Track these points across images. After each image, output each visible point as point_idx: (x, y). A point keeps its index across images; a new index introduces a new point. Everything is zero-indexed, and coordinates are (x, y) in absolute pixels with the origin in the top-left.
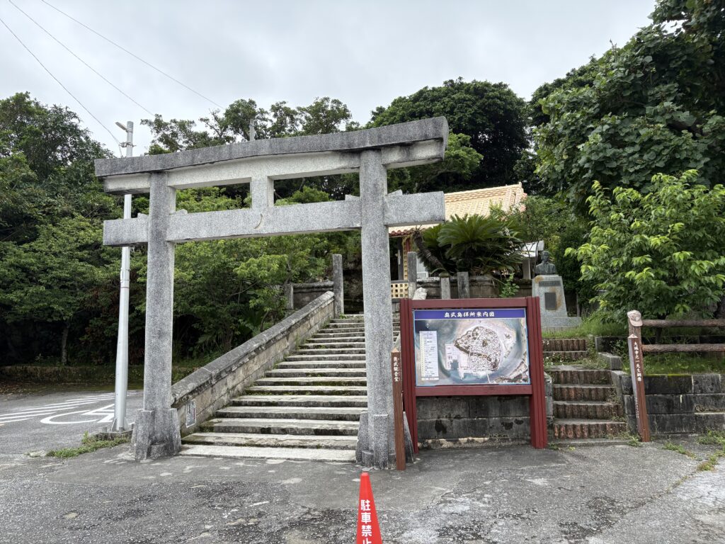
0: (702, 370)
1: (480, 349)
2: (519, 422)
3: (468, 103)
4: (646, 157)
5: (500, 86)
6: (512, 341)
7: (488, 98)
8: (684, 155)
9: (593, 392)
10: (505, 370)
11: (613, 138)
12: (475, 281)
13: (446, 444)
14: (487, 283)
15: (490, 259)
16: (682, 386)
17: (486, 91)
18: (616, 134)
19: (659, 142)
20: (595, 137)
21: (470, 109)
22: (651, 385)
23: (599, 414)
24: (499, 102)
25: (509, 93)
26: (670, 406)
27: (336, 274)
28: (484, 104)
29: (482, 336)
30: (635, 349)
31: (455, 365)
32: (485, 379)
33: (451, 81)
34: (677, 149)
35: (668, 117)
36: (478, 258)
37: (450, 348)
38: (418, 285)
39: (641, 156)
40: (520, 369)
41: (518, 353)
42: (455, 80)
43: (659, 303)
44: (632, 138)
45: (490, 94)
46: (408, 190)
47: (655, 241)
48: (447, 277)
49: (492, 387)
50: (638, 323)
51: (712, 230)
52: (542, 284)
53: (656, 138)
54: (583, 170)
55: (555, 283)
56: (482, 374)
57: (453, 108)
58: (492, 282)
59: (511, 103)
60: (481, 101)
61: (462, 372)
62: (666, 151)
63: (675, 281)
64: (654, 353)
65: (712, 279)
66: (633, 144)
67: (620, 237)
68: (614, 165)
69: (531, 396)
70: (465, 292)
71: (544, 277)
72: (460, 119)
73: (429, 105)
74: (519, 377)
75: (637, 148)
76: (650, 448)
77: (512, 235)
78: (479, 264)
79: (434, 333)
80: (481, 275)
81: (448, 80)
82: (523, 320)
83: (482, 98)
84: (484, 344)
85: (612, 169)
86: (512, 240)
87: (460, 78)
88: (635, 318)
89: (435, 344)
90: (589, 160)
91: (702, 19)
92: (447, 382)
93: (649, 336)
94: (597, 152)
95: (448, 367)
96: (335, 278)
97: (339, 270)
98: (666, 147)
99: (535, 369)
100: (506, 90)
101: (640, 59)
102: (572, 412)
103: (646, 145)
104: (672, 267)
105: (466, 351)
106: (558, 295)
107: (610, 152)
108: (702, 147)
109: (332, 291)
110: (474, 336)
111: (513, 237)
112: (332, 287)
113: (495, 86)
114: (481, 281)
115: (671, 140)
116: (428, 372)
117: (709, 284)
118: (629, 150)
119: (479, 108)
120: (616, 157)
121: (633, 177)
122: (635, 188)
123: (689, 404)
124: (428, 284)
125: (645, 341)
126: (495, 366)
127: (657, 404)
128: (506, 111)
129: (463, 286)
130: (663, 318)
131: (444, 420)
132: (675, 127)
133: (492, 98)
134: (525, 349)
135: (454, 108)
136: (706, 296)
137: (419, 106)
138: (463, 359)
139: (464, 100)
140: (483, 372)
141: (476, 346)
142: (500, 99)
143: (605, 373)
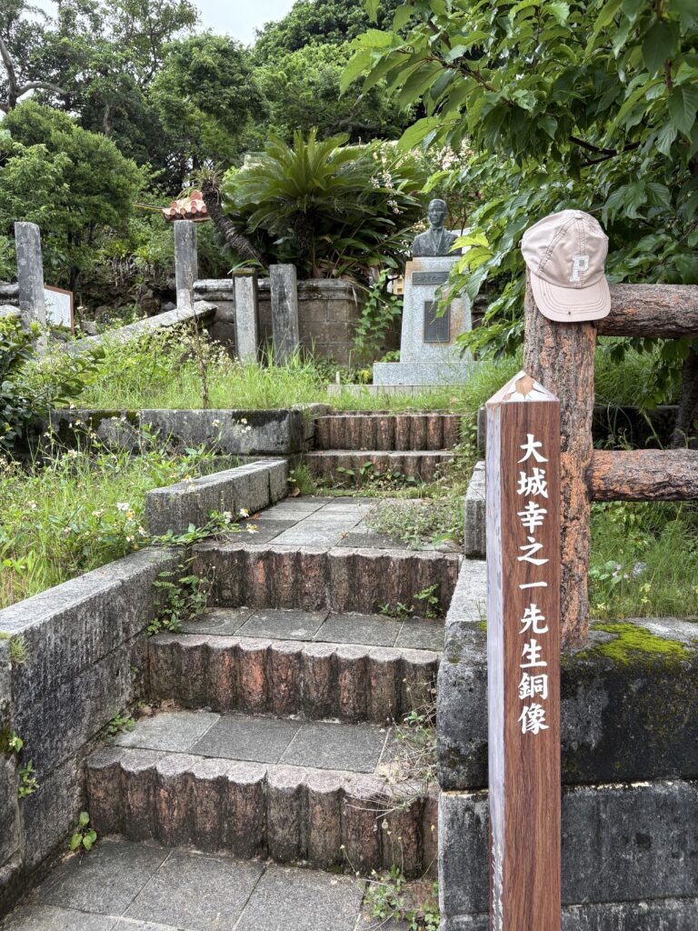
9: (346, 680)
12: (316, 289)
14: (342, 295)
15: (350, 241)
23: (319, 840)
27: (23, 267)
36: (321, 238)
38: (197, 296)
48: (248, 275)
52: (420, 280)
58: (351, 293)
70: (284, 310)
73: (341, 12)
77: (395, 187)
78: (329, 252)
80: (333, 277)
86: (396, 197)
96: (22, 277)
97: (28, 259)
102: (190, 817)
109: (17, 305)
111: (398, 192)
112: (16, 295)
114: (328, 289)
124: (218, 294)
127: (644, 841)
129: (283, 298)
143: (438, 569)
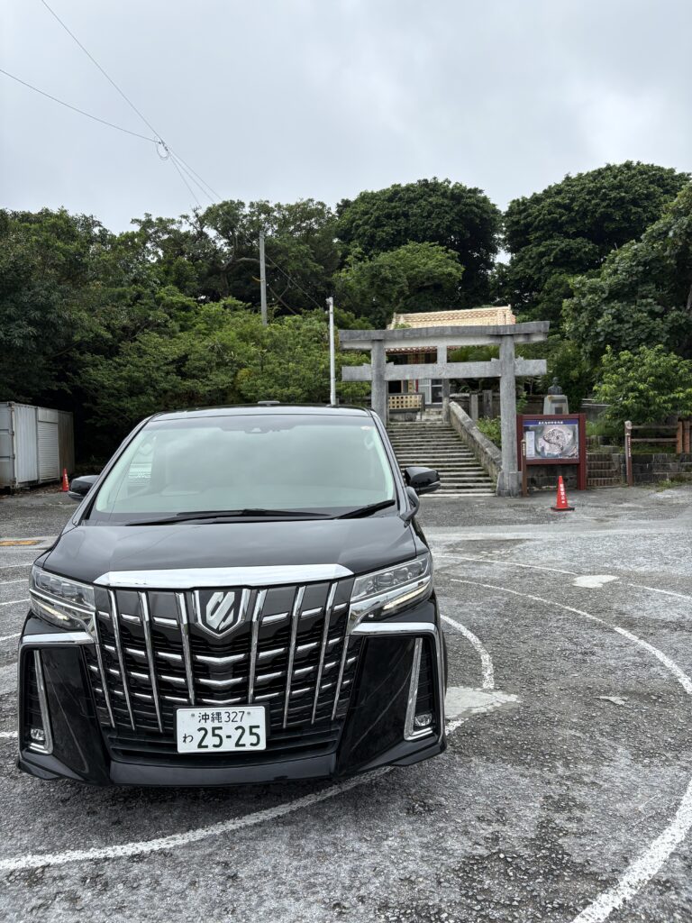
0: (658, 452)
1: (555, 441)
2: (571, 478)
3: (447, 209)
4: (635, 331)
5: (475, 191)
6: (570, 437)
7: (466, 205)
8: (657, 333)
9: (603, 465)
10: (567, 451)
11: (618, 318)
13: (536, 489)
16: (648, 459)
17: (462, 197)
18: (619, 315)
19: (643, 324)
20: (607, 317)
21: (448, 216)
22: (634, 458)
23: (608, 475)
24: (476, 210)
25: (485, 200)
26: (642, 469)
28: (461, 211)
29: (556, 434)
30: (628, 441)
31: (543, 449)
32: (557, 456)
33: (426, 180)
34: (653, 329)
35: (649, 308)
37: (541, 441)
38: (451, 400)
39: (633, 330)
40: (575, 451)
41: (574, 443)
42: (430, 179)
43: (639, 417)
44: (628, 318)
45: (468, 201)
46: (527, 357)
47: (641, 386)
49: (561, 460)
50: (630, 428)
51: (668, 379)
52: (554, 401)
53: (642, 321)
54: (598, 334)
55: (562, 401)
56: (556, 453)
57: (430, 213)
59: (486, 212)
60: (458, 208)
61: (546, 452)
62: (647, 330)
63: (649, 405)
64: (638, 443)
65: (666, 405)
66: (628, 322)
67: (621, 380)
68: (618, 334)
69: (578, 465)
70: (488, 405)
71: (556, 397)
72: (438, 226)
73: (405, 207)
74: (573, 455)
75: (631, 325)
76: (634, 489)
79: (533, 432)
81: (422, 179)
82: (577, 426)
83: (459, 203)
84: (558, 438)
85: (616, 337)
87: (435, 178)
88: (628, 425)
89: (533, 438)
90: (603, 330)
91: (673, 253)
92: (539, 457)
93: (634, 433)
94: (610, 325)
95: (539, 450)
98: (647, 328)
99: (581, 451)
100: (482, 195)
101: (635, 269)
102: (594, 475)
103: (636, 324)
104: (647, 399)
105: (548, 441)
106: (564, 410)
107: (616, 327)
108: (666, 328)
110: (553, 434)
113: (470, 191)
115: (650, 324)
116: (530, 452)
117: (664, 408)
118: (627, 326)
119: (457, 214)
120: (619, 330)
121: (628, 343)
122: (629, 350)
123: (651, 468)
125: (632, 437)
126: (562, 449)
127: (636, 468)
128: (482, 219)
129: (488, 401)
130: (639, 424)
131: (535, 477)
132: (653, 315)
133: (469, 205)
134: (577, 440)
135: (432, 213)
136: (662, 413)
137: (395, 207)
138: (547, 446)
139: (442, 205)
140: (556, 452)
141: (553, 439)
142: (477, 206)
143: (608, 455)
